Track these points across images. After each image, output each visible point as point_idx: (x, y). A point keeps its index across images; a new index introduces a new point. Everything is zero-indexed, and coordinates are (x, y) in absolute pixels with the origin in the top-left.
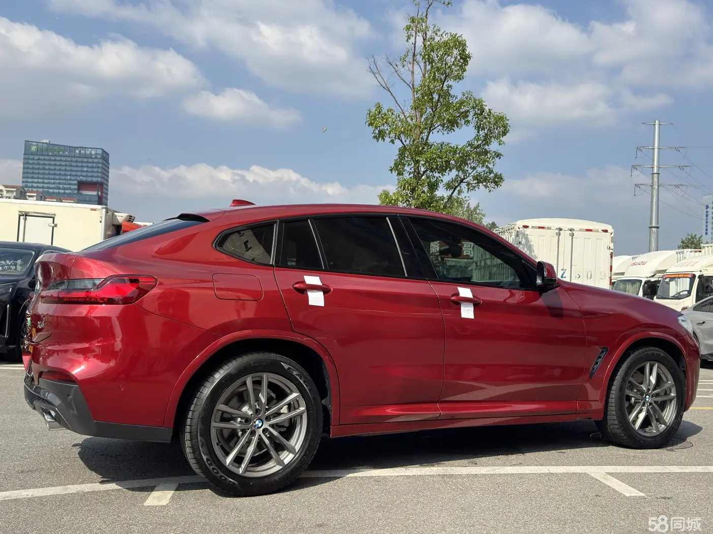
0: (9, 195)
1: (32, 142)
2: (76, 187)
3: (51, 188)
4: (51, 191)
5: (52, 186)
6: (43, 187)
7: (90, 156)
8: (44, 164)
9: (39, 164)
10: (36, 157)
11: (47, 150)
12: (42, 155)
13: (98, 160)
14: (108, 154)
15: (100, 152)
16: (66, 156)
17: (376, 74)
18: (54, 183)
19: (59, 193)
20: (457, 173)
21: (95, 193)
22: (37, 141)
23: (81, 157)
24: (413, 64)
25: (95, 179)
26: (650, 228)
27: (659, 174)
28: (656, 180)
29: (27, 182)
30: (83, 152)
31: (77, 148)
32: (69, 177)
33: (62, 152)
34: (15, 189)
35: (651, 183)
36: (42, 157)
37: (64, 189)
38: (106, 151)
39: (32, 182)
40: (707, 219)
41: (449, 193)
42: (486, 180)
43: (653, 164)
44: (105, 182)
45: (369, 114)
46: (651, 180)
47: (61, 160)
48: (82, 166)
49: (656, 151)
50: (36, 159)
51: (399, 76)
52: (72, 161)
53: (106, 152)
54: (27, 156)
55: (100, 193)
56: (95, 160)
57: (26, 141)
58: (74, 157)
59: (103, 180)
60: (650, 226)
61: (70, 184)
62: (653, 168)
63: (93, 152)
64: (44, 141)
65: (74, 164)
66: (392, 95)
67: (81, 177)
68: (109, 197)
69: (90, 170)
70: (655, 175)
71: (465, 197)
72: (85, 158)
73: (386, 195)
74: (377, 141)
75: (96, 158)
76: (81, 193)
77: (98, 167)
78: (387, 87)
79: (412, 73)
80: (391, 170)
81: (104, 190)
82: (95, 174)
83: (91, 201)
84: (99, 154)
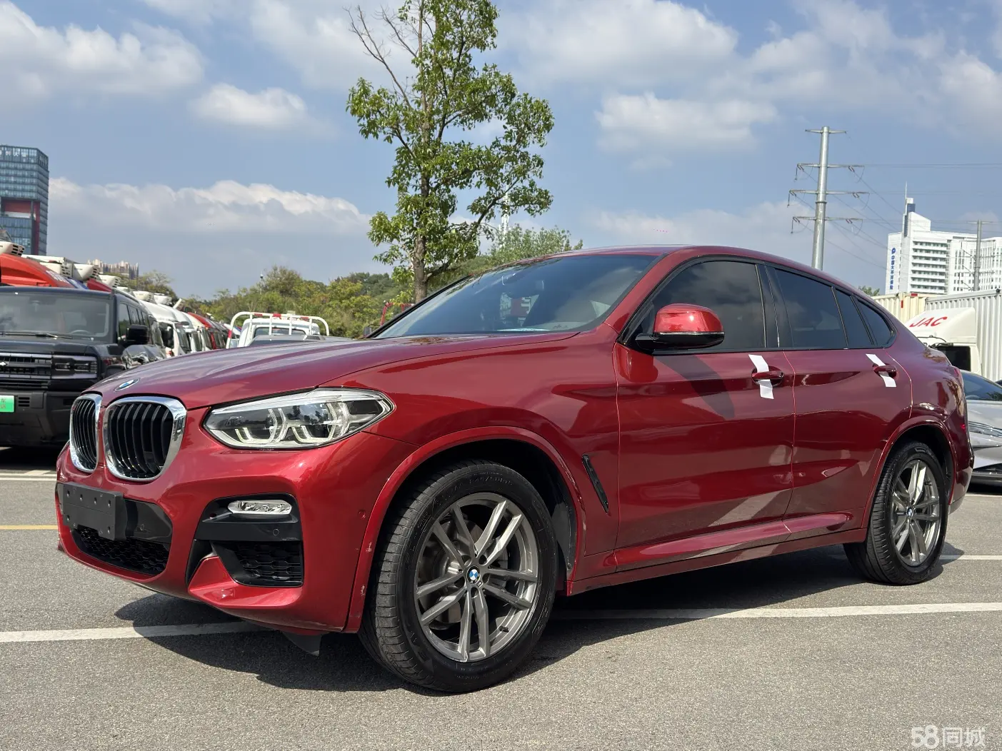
7: (20, 160)
13: (32, 166)
14: (47, 158)
15: (34, 153)
17: (363, 36)
20: (487, 189)
21: (27, 216)
23: (6, 161)
24: (421, 24)
25: (27, 195)
27: (825, 203)
28: (821, 211)
30: (8, 153)
35: (814, 215)
38: (43, 152)
40: (892, 267)
41: (476, 218)
42: (526, 200)
43: (818, 190)
44: (44, 199)
45: (353, 96)
46: (815, 212)
48: (7, 175)
49: (823, 169)
51: (401, 41)
53: (43, 154)
55: (35, 216)
56: (28, 167)
59: (39, 196)
62: (817, 194)
63: (24, 155)
66: (388, 68)
67: (7, 191)
68: (49, 222)
69: (20, 180)
70: (821, 205)
71: (563, 232)
72: (12, 162)
73: (381, 219)
74: (367, 137)
75: (28, 163)
76: (7, 215)
77: (32, 177)
78: (380, 57)
79: (420, 36)
80: (389, 182)
81: (41, 211)
82: (27, 187)
83: (21, 227)
84: (33, 157)
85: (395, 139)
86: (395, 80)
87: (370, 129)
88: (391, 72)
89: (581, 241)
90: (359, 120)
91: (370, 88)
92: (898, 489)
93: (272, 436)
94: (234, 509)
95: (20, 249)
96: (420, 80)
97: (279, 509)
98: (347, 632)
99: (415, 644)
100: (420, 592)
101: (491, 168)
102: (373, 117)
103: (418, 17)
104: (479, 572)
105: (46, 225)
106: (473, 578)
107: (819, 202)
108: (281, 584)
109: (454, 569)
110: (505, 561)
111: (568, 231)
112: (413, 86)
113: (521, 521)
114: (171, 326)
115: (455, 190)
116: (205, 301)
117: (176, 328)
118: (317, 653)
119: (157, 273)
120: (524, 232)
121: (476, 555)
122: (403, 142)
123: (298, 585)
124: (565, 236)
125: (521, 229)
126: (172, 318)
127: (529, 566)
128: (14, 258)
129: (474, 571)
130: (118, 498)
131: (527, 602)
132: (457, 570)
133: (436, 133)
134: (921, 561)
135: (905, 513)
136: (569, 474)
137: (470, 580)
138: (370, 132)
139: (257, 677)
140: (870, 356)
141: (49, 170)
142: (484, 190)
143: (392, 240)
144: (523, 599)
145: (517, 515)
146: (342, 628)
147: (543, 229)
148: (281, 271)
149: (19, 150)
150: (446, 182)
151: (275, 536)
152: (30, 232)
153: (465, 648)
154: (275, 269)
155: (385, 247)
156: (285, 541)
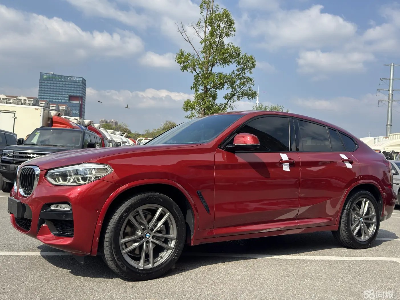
0: (29, 102)
1: (44, 73)
2: (68, 99)
3: (54, 99)
4: (54, 100)
5: (55, 98)
6: (50, 99)
7: (76, 82)
8: (50, 86)
9: (48, 86)
10: (46, 82)
11: (52, 78)
12: (49, 81)
14: (86, 81)
15: (81, 79)
16: (63, 81)
17: (182, 33)
18: (56, 96)
19: (59, 102)
21: (78, 102)
22: (47, 73)
23: (71, 82)
24: (205, 28)
25: (78, 95)
26: (387, 125)
27: (393, 94)
28: (391, 98)
29: (41, 95)
30: (71, 79)
31: (68, 77)
32: (64, 93)
33: (60, 79)
34: (33, 99)
35: (388, 99)
36: (49, 82)
37: (61, 100)
38: (84, 79)
39: (44, 96)
42: (246, 94)
43: (389, 89)
45: (178, 56)
47: (59, 84)
48: (71, 87)
49: (391, 81)
50: (46, 83)
51: (198, 34)
52: (65, 84)
54: (41, 81)
55: (81, 102)
56: (79, 84)
57: (41, 73)
58: (67, 82)
59: (83, 95)
60: (387, 124)
61: (65, 97)
62: (389, 91)
63: (77, 79)
64: (51, 73)
65: (67, 86)
66: (192, 45)
67: (71, 93)
69: (76, 89)
70: (391, 95)
72: (73, 82)
73: (188, 102)
74: (183, 71)
75: (79, 82)
76: (71, 102)
77: (80, 88)
78: (189, 41)
79: (205, 32)
80: (192, 88)
81: (83, 101)
82: (78, 92)
83: (76, 106)
84: (81, 81)
85: (194, 72)
86: (194, 49)
87: (185, 68)
88: (193, 47)
89: (288, 110)
90: (180, 65)
91: (184, 53)
92: (354, 210)
93: (68, 181)
94: (52, 208)
95: (61, 114)
96: (204, 49)
97: (67, 208)
98: (92, 255)
99: (118, 261)
100: (122, 241)
101: (232, 82)
102: (186, 63)
103: (204, 25)
104: (150, 235)
105: (85, 105)
106: (147, 237)
107: (390, 94)
108: (68, 236)
109: (139, 233)
110: (164, 231)
111: (282, 106)
112: (201, 51)
113: (169, 215)
114: (120, 143)
115: (218, 91)
116: (142, 134)
117: (122, 144)
118: (83, 263)
119: (124, 123)
120: (264, 107)
121: (149, 228)
122: (197, 73)
123: (72, 237)
124: (281, 108)
125: (263, 106)
126: (121, 140)
127: (173, 234)
128: (58, 118)
129: (148, 234)
130: (18, 203)
131: (171, 247)
132: (140, 234)
133: (210, 69)
134: (366, 240)
135: (358, 220)
136: (191, 199)
137: (146, 238)
138: (184, 69)
139: (70, 272)
140: (341, 155)
141: (86, 85)
142: (230, 91)
143: (192, 110)
144: (170, 246)
145: (168, 213)
146: (89, 254)
147: (272, 105)
148: (169, 122)
149: (76, 78)
150: (213, 87)
151: (64, 218)
152: (79, 108)
153: (142, 264)
154: (167, 122)
155: (189, 113)
156: (67, 220)
